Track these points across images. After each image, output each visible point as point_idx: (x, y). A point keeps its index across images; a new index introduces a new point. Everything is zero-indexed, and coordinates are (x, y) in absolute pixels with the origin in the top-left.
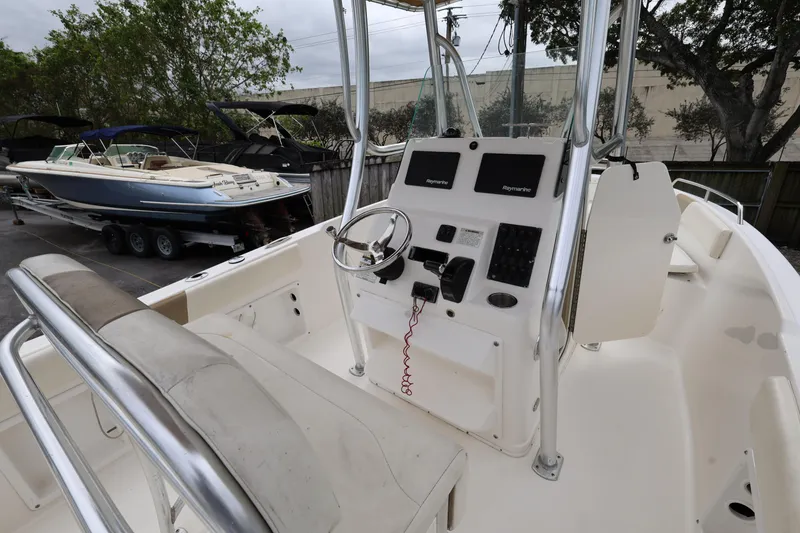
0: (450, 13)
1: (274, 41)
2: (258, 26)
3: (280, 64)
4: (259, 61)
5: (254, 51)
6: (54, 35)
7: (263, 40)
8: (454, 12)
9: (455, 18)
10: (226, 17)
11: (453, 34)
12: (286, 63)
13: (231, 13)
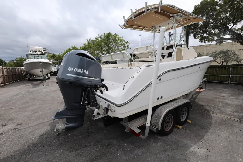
0: (170, 33)
1: (126, 43)
2: (123, 40)
3: (126, 48)
4: (122, 47)
5: (121, 45)
6: (85, 44)
7: (124, 42)
8: (171, 33)
9: (171, 34)
10: (117, 38)
11: (171, 38)
12: (128, 47)
13: (118, 38)
